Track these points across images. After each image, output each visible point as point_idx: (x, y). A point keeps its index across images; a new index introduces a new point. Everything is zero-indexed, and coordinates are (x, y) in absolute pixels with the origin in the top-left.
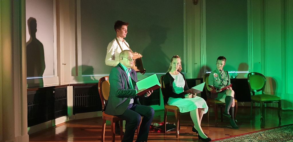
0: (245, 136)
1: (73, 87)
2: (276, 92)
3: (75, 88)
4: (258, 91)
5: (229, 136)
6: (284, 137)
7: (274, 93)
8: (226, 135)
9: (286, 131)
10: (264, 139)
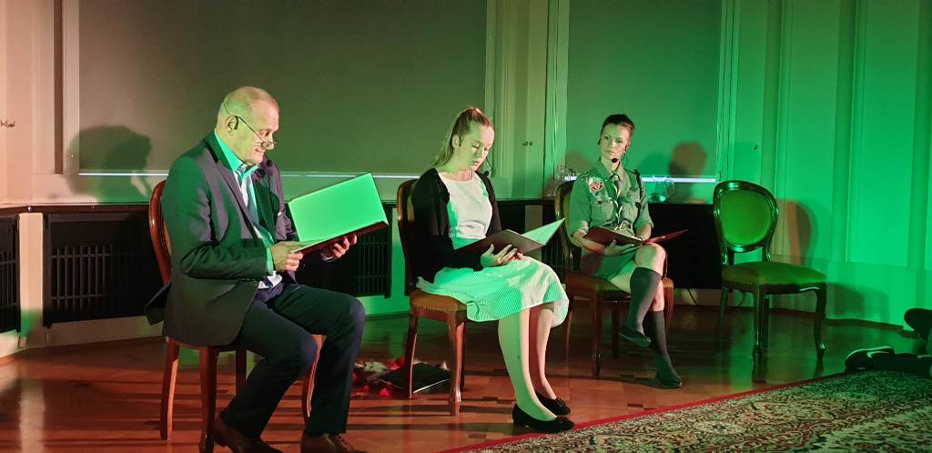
0: (697, 411)
1: (45, 217)
2: (808, 256)
3: (50, 221)
4: (749, 248)
5: (642, 410)
6: (834, 416)
7: (803, 259)
8: (629, 405)
9: (841, 395)
10: (767, 421)
